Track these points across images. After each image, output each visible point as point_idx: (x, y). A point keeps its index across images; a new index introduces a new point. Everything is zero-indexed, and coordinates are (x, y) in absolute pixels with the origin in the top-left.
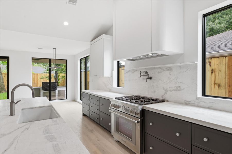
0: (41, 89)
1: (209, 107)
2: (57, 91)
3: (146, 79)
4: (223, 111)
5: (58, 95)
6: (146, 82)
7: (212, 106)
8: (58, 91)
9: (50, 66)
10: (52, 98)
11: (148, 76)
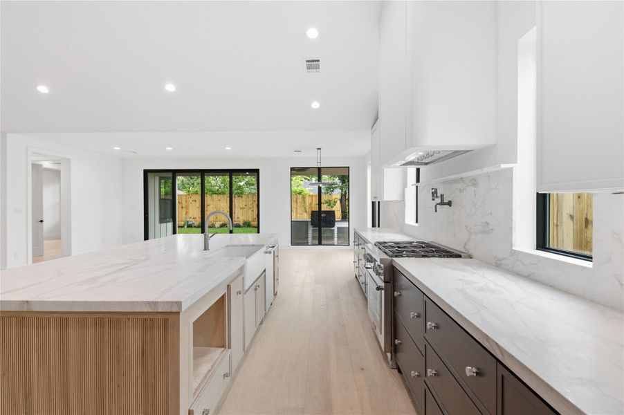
0: (310, 223)
1: (529, 275)
2: (335, 229)
3: (436, 206)
4: (551, 286)
5: (338, 237)
6: (436, 211)
7: (533, 274)
8: (338, 228)
9: (319, 179)
10: (323, 242)
11: (442, 200)
